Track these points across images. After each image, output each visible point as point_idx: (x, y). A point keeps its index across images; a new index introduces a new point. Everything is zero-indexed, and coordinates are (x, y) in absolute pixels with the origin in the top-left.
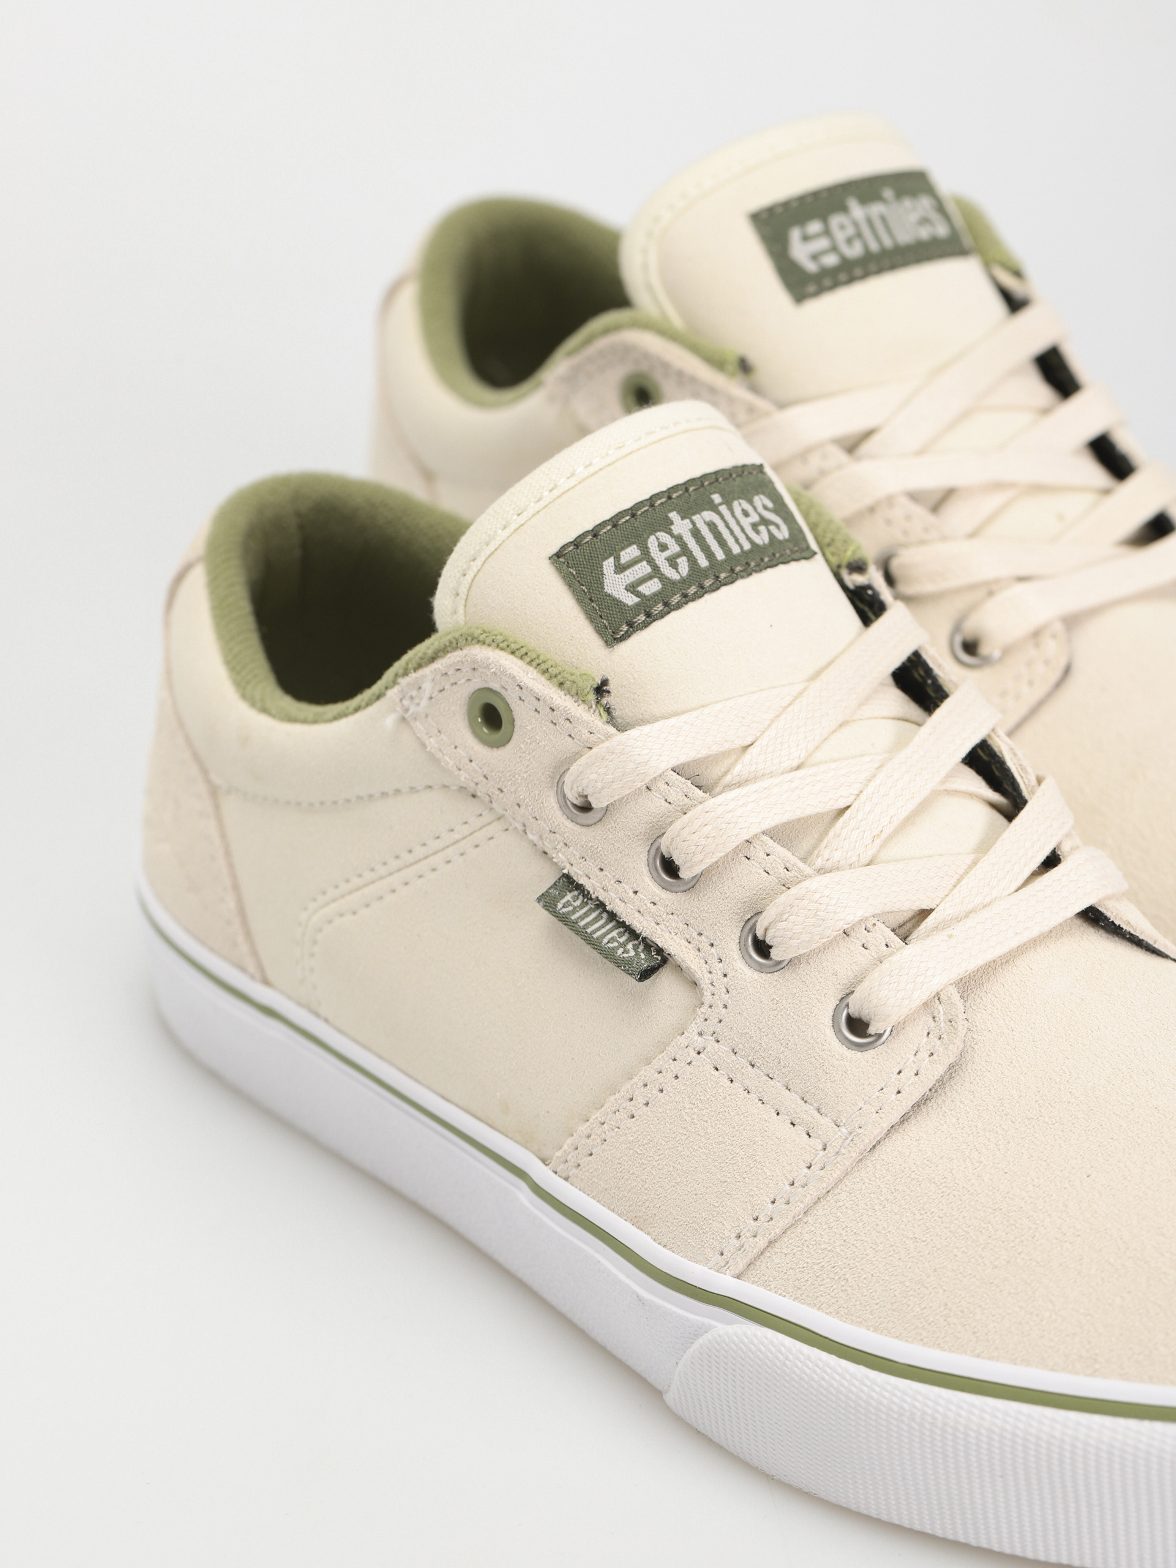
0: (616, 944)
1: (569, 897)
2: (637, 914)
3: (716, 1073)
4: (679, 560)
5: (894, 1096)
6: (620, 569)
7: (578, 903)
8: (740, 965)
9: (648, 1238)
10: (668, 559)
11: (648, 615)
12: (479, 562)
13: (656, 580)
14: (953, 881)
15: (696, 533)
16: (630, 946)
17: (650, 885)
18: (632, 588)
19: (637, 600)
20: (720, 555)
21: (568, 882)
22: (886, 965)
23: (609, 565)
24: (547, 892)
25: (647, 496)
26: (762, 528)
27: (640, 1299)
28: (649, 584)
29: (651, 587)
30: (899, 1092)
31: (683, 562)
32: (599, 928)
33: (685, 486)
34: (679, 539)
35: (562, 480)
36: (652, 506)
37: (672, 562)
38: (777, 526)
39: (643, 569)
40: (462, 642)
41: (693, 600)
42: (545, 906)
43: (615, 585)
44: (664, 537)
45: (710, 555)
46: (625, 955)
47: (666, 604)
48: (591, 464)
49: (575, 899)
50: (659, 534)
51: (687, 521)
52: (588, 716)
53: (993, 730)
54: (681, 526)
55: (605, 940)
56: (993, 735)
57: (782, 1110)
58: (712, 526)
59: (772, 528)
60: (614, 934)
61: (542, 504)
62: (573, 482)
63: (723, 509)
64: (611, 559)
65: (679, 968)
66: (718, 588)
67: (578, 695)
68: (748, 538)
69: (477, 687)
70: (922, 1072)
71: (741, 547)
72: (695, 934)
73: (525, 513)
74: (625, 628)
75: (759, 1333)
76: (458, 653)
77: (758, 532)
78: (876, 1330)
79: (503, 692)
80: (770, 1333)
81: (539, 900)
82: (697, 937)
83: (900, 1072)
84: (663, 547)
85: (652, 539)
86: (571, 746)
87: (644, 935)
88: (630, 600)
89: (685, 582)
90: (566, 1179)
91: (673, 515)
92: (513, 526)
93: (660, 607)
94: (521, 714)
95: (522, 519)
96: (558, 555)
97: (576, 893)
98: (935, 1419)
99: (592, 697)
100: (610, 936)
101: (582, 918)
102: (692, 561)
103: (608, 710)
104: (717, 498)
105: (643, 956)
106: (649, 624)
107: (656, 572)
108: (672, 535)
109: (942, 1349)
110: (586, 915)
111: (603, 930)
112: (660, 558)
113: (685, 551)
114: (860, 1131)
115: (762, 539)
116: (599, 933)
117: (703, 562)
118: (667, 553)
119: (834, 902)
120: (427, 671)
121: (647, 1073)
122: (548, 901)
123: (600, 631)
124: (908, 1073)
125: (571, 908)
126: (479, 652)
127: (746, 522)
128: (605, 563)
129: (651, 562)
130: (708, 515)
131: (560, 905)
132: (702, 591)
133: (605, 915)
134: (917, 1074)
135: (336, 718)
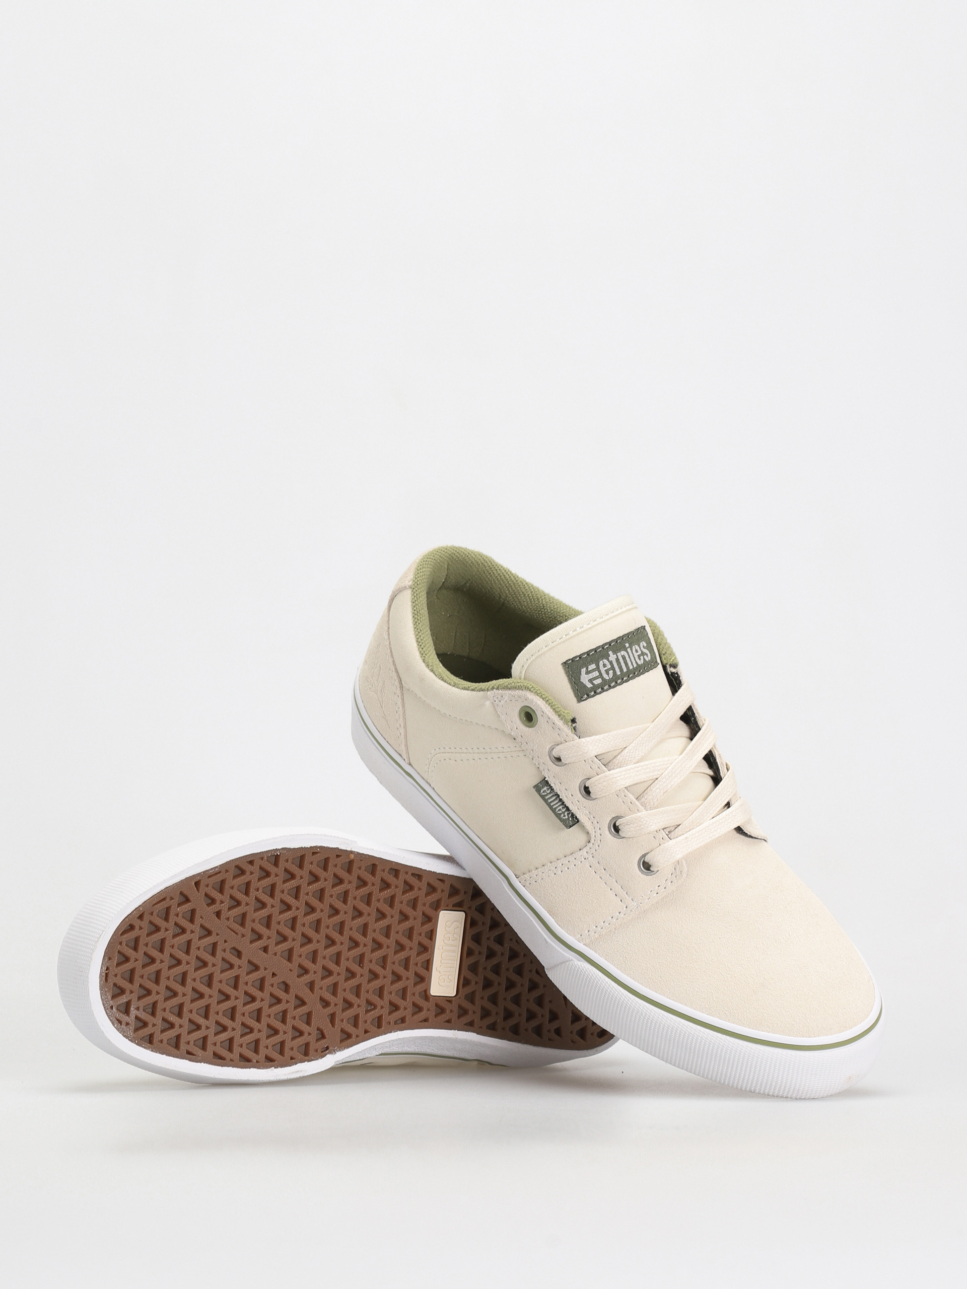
0: (561, 812)
1: (545, 788)
2: (571, 804)
3: (590, 868)
4: (610, 672)
5: (655, 895)
6: (588, 673)
7: (549, 792)
8: (607, 832)
9: (553, 920)
10: (605, 670)
11: (595, 692)
12: (534, 657)
13: (600, 679)
14: (690, 814)
15: (617, 660)
16: (566, 814)
17: (579, 796)
18: (591, 681)
19: (592, 686)
20: (625, 670)
21: (545, 782)
22: (662, 846)
23: (584, 670)
24: (537, 784)
25: (602, 644)
26: (642, 657)
27: (545, 939)
28: (597, 680)
29: (599, 681)
30: (657, 893)
31: (611, 672)
32: (556, 804)
33: (616, 640)
34: (611, 663)
35: (571, 632)
36: (603, 648)
37: (607, 672)
38: (647, 655)
39: (596, 674)
40: (523, 688)
41: (613, 688)
42: (536, 790)
43: (585, 679)
44: (606, 661)
45: (621, 670)
46: (564, 818)
47: (602, 689)
48: (583, 627)
49: (548, 789)
50: (604, 660)
51: (615, 655)
52: (567, 730)
53: (714, 746)
54: (612, 657)
55: (557, 810)
56: (714, 748)
57: (613, 889)
58: (624, 657)
59: (645, 656)
60: (561, 807)
61: (562, 640)
62: (575, 633)
63: (629, 650)
64: (585, 669)
65: (583, 827)
66: (622, 684)
67: (566, 722)
68: (636, 662)
69: (525, 705)
70: (667, 888)
71: (633, 666)
72: (592, 817)
73: (555, 643)
74: (586, 696)
75: (590, 968)
76: (521, 691)
77: (640, 659)
78: (633, 979)
79: (535, 711)
80: (594, 969)
81: (534, 787)
82: (593, 818)
83: (659, 886)
84: (605, 666)
85: (601, 662)
86: (559, 739)
87: (572, 811)
88: (589, 685)
89: (611, 680)
90: (524, 886)
91: (610, 653)
92: (550, 647)
93: (600, 690)
94: (541, 720)
95: (553, 645)
96: (565, 663)
97: (548, 787)
98: (650, 1017)
99: (570, 724)
100: (559, 808)
101: (549, 798)
102: (615, 672)
103: (575, 728)
104: (627, 645)
105: (570, 819)
106: (595, 696)
107: (601, 675)
108: (608, 660)
109: (656, 992)
110: (551, 797)
111: (557, 805)
112: (603, 670)
113: (613, 668)
114: (641, 905)
115: (641, 662)
116: (555, 806)
117: (618, 673)
118: (606, 668)
119: (648, 823)
120: (508, 692)
121: (565, 861)
122: (537, 788)
123: (576, 695)
124: (662, 887)
125: (546, 793)
126: (530, 696)
127: (636, 655)
128: (582, 670)
129: (600, 672)
130: (623, 653)
131: (542, 791)
132: (617, 684)
133: (558, 799)
134: (665, 888)
135: (465, 689)
